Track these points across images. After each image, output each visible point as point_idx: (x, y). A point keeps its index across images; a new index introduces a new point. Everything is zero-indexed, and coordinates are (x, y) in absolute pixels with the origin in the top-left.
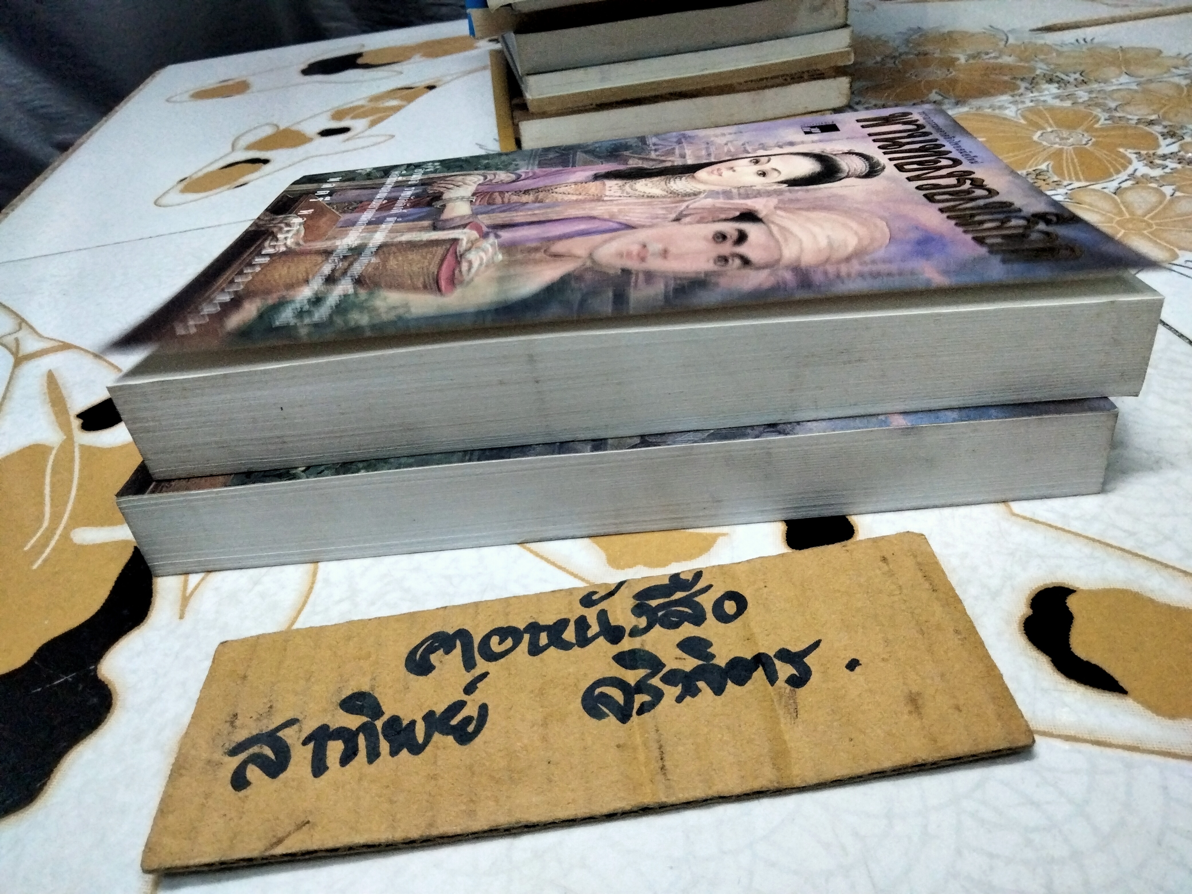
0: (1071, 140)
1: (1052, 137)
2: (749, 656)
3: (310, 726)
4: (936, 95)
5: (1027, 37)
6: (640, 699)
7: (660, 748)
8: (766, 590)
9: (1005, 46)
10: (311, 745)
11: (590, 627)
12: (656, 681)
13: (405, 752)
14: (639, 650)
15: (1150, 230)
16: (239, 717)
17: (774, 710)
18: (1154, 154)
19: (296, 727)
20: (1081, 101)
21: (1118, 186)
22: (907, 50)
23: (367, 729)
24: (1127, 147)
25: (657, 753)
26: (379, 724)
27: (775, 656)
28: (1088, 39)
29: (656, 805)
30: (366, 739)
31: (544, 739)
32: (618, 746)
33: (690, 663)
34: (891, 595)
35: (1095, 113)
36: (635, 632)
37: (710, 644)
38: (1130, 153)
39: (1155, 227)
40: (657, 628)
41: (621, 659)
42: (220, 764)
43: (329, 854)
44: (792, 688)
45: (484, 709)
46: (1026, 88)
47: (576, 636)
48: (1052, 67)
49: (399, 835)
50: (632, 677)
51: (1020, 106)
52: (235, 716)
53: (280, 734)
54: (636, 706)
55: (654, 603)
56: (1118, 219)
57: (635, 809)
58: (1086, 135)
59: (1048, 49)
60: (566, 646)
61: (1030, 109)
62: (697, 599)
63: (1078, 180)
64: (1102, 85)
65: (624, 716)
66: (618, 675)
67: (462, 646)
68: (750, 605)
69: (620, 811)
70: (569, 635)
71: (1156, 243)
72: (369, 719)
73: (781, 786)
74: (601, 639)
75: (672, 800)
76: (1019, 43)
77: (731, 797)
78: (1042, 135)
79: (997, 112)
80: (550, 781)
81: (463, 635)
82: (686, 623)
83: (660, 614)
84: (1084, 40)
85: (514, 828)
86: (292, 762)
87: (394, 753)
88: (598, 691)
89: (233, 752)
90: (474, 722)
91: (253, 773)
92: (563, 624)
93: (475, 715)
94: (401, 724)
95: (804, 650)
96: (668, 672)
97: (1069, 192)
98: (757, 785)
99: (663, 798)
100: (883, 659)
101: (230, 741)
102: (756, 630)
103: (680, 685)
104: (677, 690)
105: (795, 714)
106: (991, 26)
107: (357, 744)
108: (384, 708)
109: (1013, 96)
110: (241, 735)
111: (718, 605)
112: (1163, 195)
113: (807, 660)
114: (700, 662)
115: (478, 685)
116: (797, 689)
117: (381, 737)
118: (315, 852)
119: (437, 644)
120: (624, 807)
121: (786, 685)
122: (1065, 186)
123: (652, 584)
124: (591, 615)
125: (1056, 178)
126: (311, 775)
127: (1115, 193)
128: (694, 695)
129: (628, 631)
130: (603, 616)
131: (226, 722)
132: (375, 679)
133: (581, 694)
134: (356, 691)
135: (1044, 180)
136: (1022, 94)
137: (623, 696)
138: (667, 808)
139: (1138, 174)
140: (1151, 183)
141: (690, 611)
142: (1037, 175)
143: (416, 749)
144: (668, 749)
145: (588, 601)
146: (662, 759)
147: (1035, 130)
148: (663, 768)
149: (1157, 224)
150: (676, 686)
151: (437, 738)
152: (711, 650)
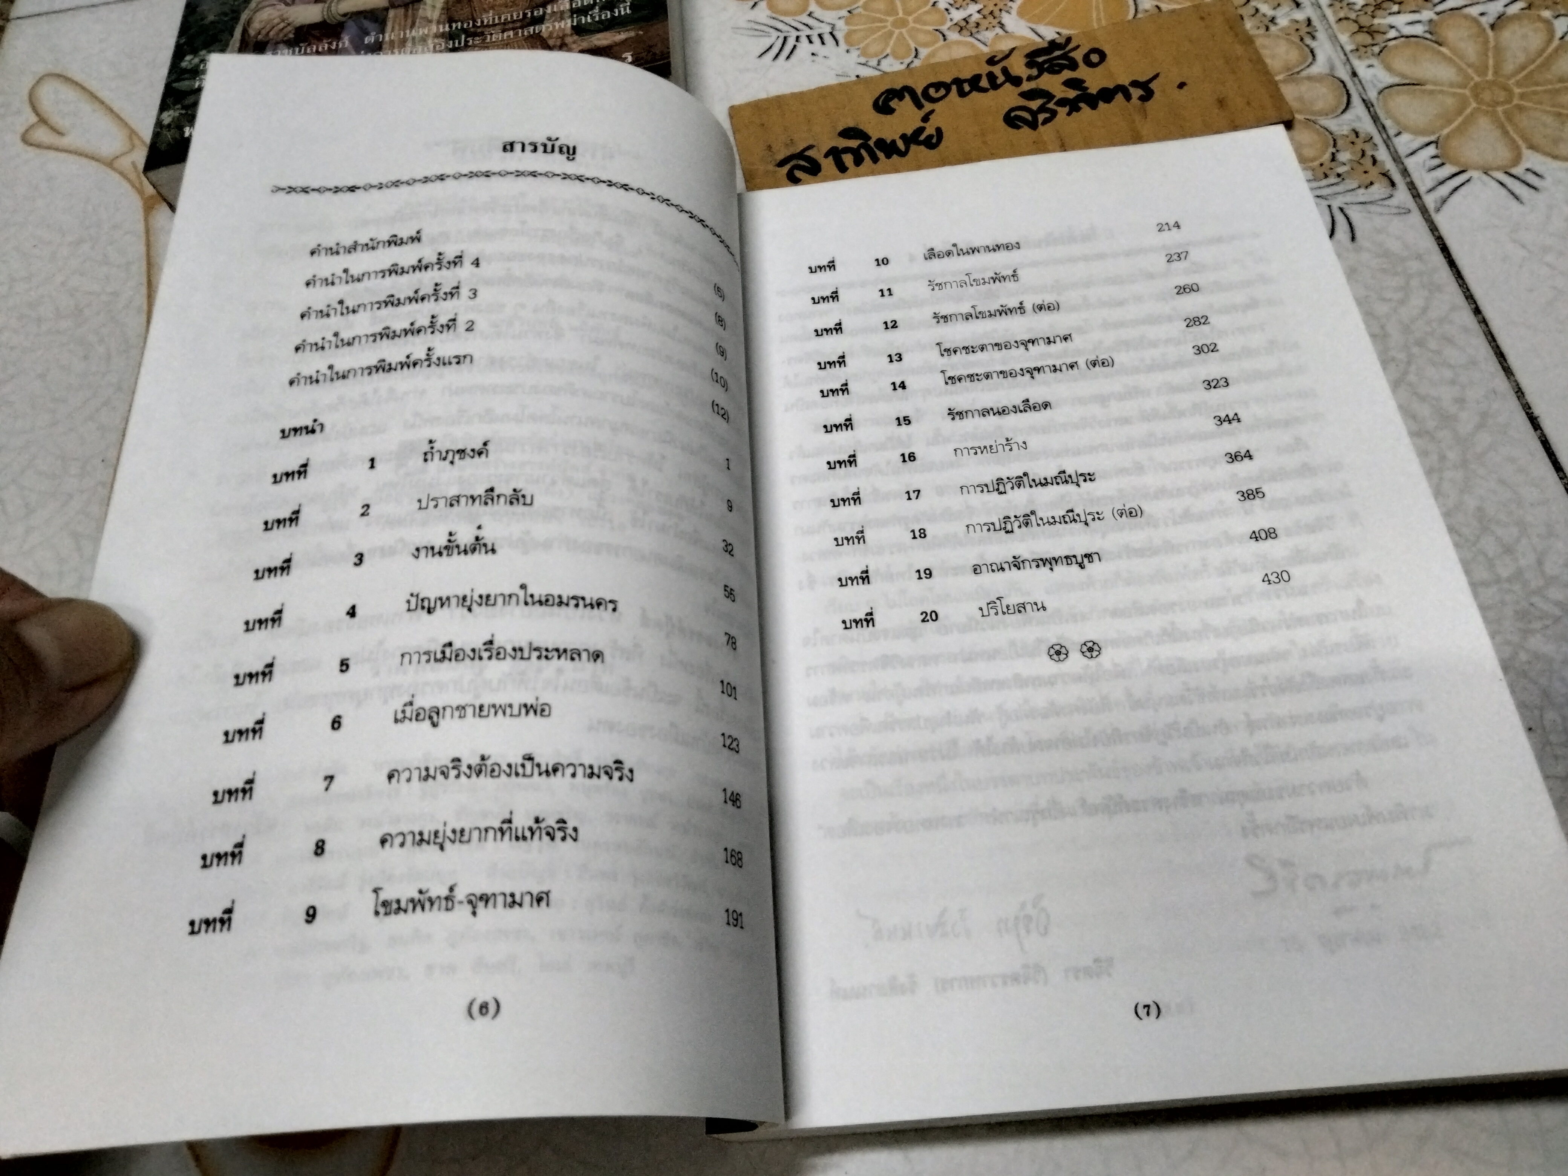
2: (1111, 86)
3: (825, 148)
6: (1041, 117)
7: (1061, 141)
8: (1119, 46)
10: (831, 157)
11: (997, 77)
12: (1051, 105)
13: (895, 156)
14: (1036, 89)
16: (774, 147)
17: (1131, 115)
19: (816, 149)
23: (864, 146)
25: (1060, 143)
26: (871, 143)
27: (1129, 85)
30: (866, 152)
31: (984, 143)
32: (1034, 142)
33: (1072, 94)
34: (1207, 41)
36: (1030, 78)
37: (1084, 81)
40: (1046, 74)
41: (1023, 95)
42: (775, 171)
44: (1142, 102)
45: (939, 130)
47: (989, 84)
50: (1034, 105)
52: (771, 146)
53: (807, 153)
54: (1040, 121)
55: (1040, 60)
60: (985, 90)
62: (1070, 54)
65: (1033, 125)
66: (1024, 104)
67: (910, 96)
68: (1108, 56)
70: (984, 83)
72: (863, 141)
74: (1008, 85)
81: (908, 89)
82: (1065, 70)
83: (1046, 66)
86: (822, 166)
87: (888, 157)
88: (1013, 114)
89: (781, 164)
90: (935, 137)
91: (800, 174)
92: (977, 78)
93: (934, 133)
94: (886, 142)
95: (1149, 80)
96: (1058, 99)
100: (1201, 81)
101: (775, 159)
102: (1114, 71)
103: (1068, 107)
104: (1067, 109)
105: (1145, 116)
107: (861, 155)
108: (870, 135)
110: (781, 156)
111: (1086, 58)
113: (1151, 85)
114: (1079, 92)
115: (930, 117)
116: (1145, 103)
117: (876, 150)
119: (892, 95)
121: (1138, 101)
123: (1036, 47)
124: (997, 70)
126: (839, 173)
128: (1078, 111)
129: (1025, 78)
130: (1005, 71)
131: (766, 149)
132: (856, 119)
133: (1002, 116)
134: (846, 127)
137: (1030, 116)
141: (1067, 63)
143: (902, 154)
144: (1065, 140)
145: (991, 61)
150: (1065, 107)
151: (913, 147)
152: (1085, 85)
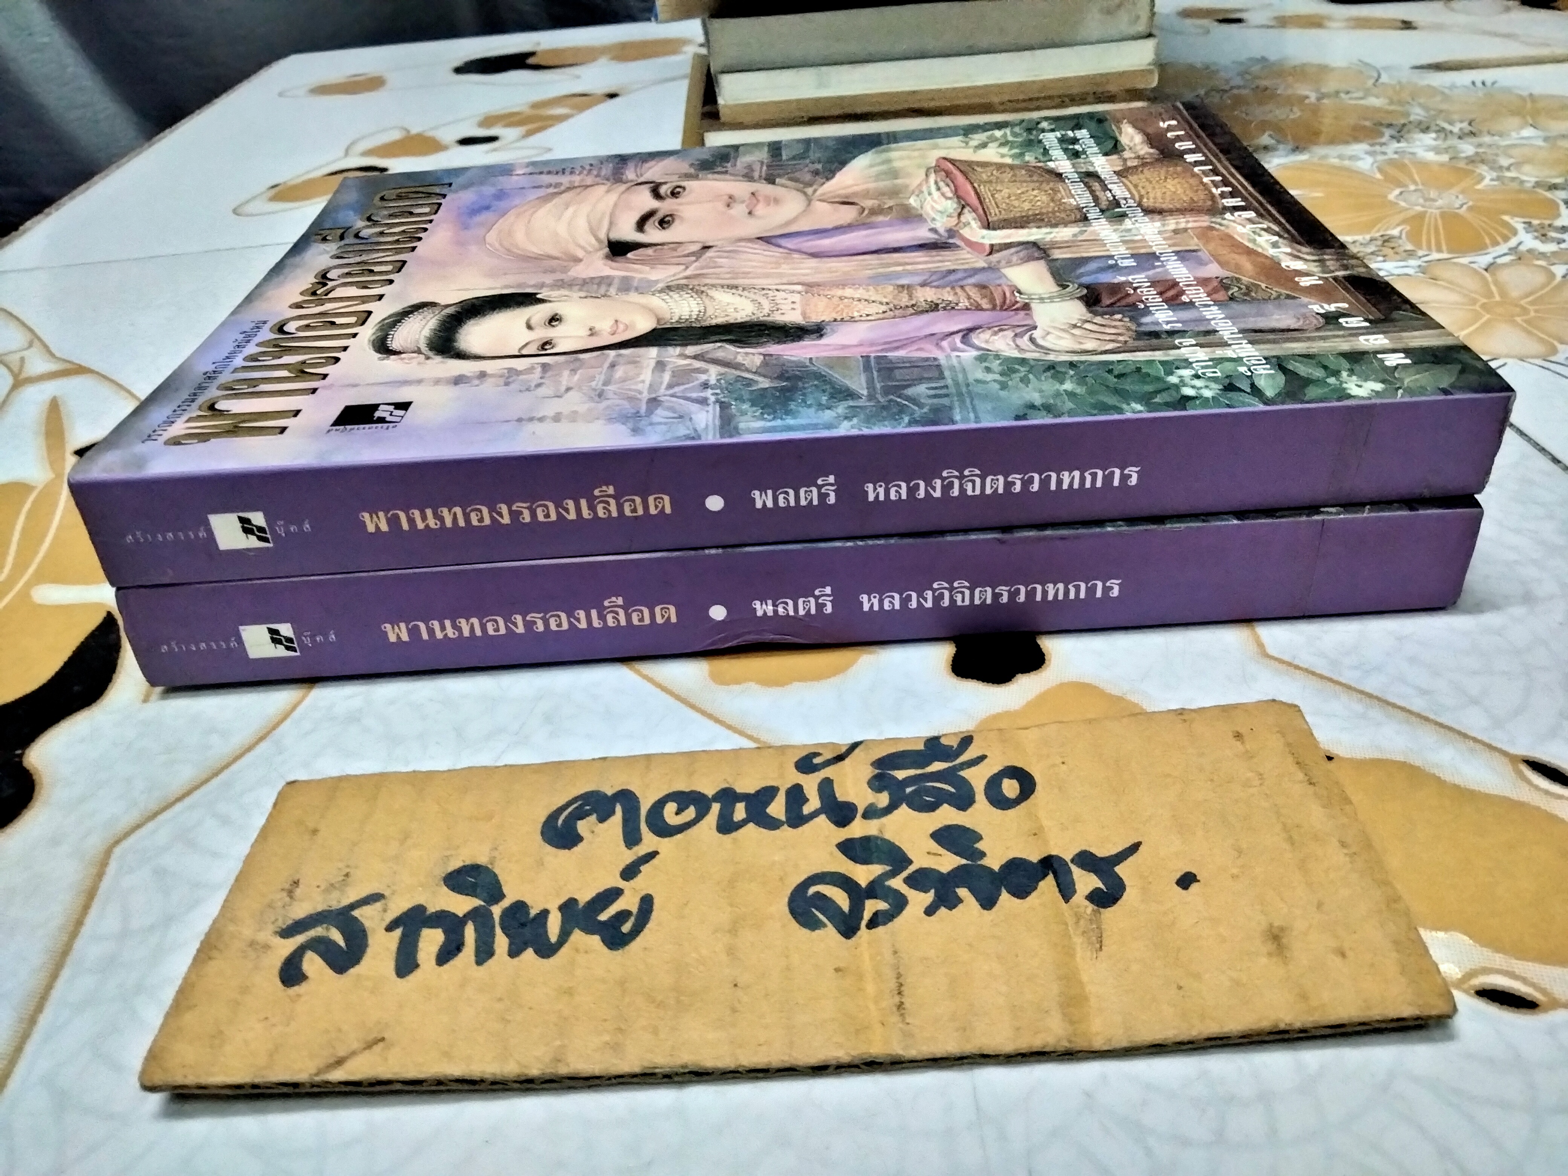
0: (1440, 203)
1: (1413, 198)
2: (1034, 857)
3: (399, 906)
4: (1269, 139)
5: (1406, 75)
6: (872, 906)
7: (898, 978)
8: (1064, 767)
9: (1374, 85)
10: (398, 932)
11: (808, 800)
12: (897, 883)
13: (529, 953)
14: (876, 838)
15: (1525, 317)
16: (301, 886)
17: (1067, 935)
18: (1550, 225)
19: (378, 905)
20: (1463, 155)
21: (1492, 261)
22: (1241, 83)
23: (479, 916)
24: (1514, 215)
25: (893, 984)
26: (497, 910)
27: (1072, 861)
28: (1488, 83)
29: (888, 1060)
30: (476, 930)
31: (731, 951)
32: (837, 970)
33: (948, 862)
34: (1247, 784)
35: (1478, 171)
36: (871, 813)
37: (979, 838)
38: (1517, 222)
39: (1532, 314)
40: (904, 809)
41: (848, 848)
42: (267, 947)
43: (406, 1088)
44: (1096, 908)
45: (647, 903)
46: (1392, 137)
47: (786, 812)
48: (1432, 113)
49: (510, 1069)
50: (863, 874)
51: (1380, 158)
52: (296, 883)
53: (356, 913)
54: (867, 915)
55: (900, 775)
56: (1485, 301)
57: (856, 1062)
58: (1461, 196)
59: (1433, 91)
60: (772, 824)
61: (1391, 162)
62: (962, 773)
63: (1439, 250)
64: (1496, 138)
65: (848, 928)
66: (842, 870)
67: (623, 812)
68: (1038, 788)
69: (834, 1062)
70: (777, 808)
71: (1529, 333)
72: (482, 903)
73: (1072, 1046)
74: (823, 818)
75: (912, 1053)
76: (1394, 82)
77: (997, 1056)
78: (1401, 193)
79: (1347, 163)
80: (734, 1010)
81: (627, 798)
82: (945, 805)
83: (909, 790)
84: (1483, 83)
85: (677, 1074)
86: (370, 951)
87: (514, 952)
88: (812, 890)
89: (287, 933)
90: (632, 919)
91: (312, 963)
92: (768, 793)
93: (634, 909)
94: (528, 913)
95: (1117, 855)
96: (917, 871)
97: (1424, 264)
98: (1037, 1043)
99: (898, 1049)
100: (1233, 877)
101: (285, 916)
102: (1046, 823)
103: (933, 891)
104: (929, 897)
105: (1098, 946)
106: (1360, 61)
107: (463, 936)
108: (505, 890)
109: (1372, 145)
110: (300, 911)
111: (993, 785)
112: (1552, 276)
113: (1119, 870)
114: (964, 862)
115: (642, 868)
116: (1102, 910)
117: (498, 930)
118: (389, 1082)
119: (588, 808)
120: (839, 1058)
121: (1087, 903)
122: (1420, 257)
123: (901, 748)
124: (810, 784)
125: (1409, 247)
126: (394, 973)
127: (1486, 270)
128: (951, 907)
129: (860, 811)
130: (826, 787)
131: (283, 890)
132: (496, 849)
133: (788, 892)
134: (468, 863)
135: (1393, 248)
136: (1384, 144)
137: (848, 900)
138: (904, 1065)
139: (1522, 248)
140: (1538, 259)
141: (953, 790)
142: (1385, 241)
143: (547, 950)
144: (909, 980)
145: (806, 765)
146: (899, 993)
147: (1392, 186)
148: (900, 1006)
149: (1536, 311)
150: (926, 891)
151: (577, 936)
152: (980, 846)
